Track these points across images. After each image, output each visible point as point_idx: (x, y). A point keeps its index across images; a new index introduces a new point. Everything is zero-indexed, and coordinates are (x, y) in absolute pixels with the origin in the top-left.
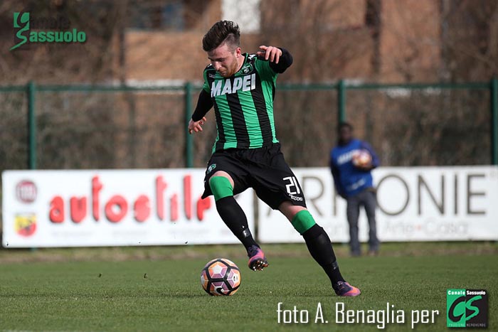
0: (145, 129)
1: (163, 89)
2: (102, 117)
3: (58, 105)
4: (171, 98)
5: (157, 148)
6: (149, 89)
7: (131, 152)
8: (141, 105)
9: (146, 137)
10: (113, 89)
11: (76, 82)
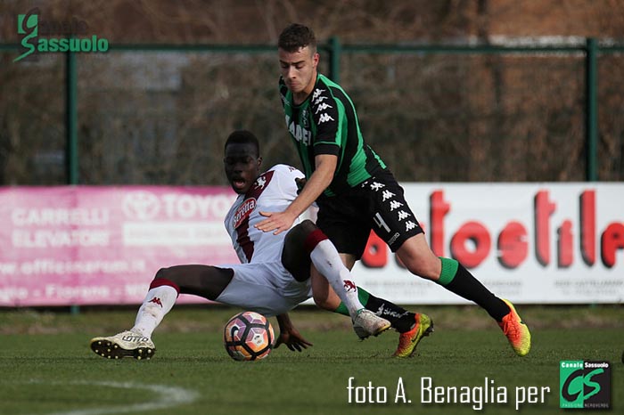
0: (520, 115)
1: (549, 48)
2: (448, 96)
3: (378, 75)
4: (562, 65)
5: (539, 147)
6: (527, 49)
7: (496, 153)
8: (512, 76)
9: (521, 129)
10: (467, 49)
11: (406, 38)
